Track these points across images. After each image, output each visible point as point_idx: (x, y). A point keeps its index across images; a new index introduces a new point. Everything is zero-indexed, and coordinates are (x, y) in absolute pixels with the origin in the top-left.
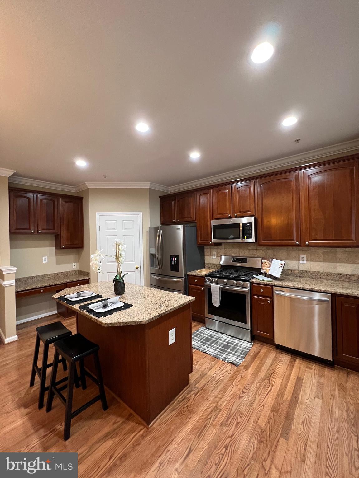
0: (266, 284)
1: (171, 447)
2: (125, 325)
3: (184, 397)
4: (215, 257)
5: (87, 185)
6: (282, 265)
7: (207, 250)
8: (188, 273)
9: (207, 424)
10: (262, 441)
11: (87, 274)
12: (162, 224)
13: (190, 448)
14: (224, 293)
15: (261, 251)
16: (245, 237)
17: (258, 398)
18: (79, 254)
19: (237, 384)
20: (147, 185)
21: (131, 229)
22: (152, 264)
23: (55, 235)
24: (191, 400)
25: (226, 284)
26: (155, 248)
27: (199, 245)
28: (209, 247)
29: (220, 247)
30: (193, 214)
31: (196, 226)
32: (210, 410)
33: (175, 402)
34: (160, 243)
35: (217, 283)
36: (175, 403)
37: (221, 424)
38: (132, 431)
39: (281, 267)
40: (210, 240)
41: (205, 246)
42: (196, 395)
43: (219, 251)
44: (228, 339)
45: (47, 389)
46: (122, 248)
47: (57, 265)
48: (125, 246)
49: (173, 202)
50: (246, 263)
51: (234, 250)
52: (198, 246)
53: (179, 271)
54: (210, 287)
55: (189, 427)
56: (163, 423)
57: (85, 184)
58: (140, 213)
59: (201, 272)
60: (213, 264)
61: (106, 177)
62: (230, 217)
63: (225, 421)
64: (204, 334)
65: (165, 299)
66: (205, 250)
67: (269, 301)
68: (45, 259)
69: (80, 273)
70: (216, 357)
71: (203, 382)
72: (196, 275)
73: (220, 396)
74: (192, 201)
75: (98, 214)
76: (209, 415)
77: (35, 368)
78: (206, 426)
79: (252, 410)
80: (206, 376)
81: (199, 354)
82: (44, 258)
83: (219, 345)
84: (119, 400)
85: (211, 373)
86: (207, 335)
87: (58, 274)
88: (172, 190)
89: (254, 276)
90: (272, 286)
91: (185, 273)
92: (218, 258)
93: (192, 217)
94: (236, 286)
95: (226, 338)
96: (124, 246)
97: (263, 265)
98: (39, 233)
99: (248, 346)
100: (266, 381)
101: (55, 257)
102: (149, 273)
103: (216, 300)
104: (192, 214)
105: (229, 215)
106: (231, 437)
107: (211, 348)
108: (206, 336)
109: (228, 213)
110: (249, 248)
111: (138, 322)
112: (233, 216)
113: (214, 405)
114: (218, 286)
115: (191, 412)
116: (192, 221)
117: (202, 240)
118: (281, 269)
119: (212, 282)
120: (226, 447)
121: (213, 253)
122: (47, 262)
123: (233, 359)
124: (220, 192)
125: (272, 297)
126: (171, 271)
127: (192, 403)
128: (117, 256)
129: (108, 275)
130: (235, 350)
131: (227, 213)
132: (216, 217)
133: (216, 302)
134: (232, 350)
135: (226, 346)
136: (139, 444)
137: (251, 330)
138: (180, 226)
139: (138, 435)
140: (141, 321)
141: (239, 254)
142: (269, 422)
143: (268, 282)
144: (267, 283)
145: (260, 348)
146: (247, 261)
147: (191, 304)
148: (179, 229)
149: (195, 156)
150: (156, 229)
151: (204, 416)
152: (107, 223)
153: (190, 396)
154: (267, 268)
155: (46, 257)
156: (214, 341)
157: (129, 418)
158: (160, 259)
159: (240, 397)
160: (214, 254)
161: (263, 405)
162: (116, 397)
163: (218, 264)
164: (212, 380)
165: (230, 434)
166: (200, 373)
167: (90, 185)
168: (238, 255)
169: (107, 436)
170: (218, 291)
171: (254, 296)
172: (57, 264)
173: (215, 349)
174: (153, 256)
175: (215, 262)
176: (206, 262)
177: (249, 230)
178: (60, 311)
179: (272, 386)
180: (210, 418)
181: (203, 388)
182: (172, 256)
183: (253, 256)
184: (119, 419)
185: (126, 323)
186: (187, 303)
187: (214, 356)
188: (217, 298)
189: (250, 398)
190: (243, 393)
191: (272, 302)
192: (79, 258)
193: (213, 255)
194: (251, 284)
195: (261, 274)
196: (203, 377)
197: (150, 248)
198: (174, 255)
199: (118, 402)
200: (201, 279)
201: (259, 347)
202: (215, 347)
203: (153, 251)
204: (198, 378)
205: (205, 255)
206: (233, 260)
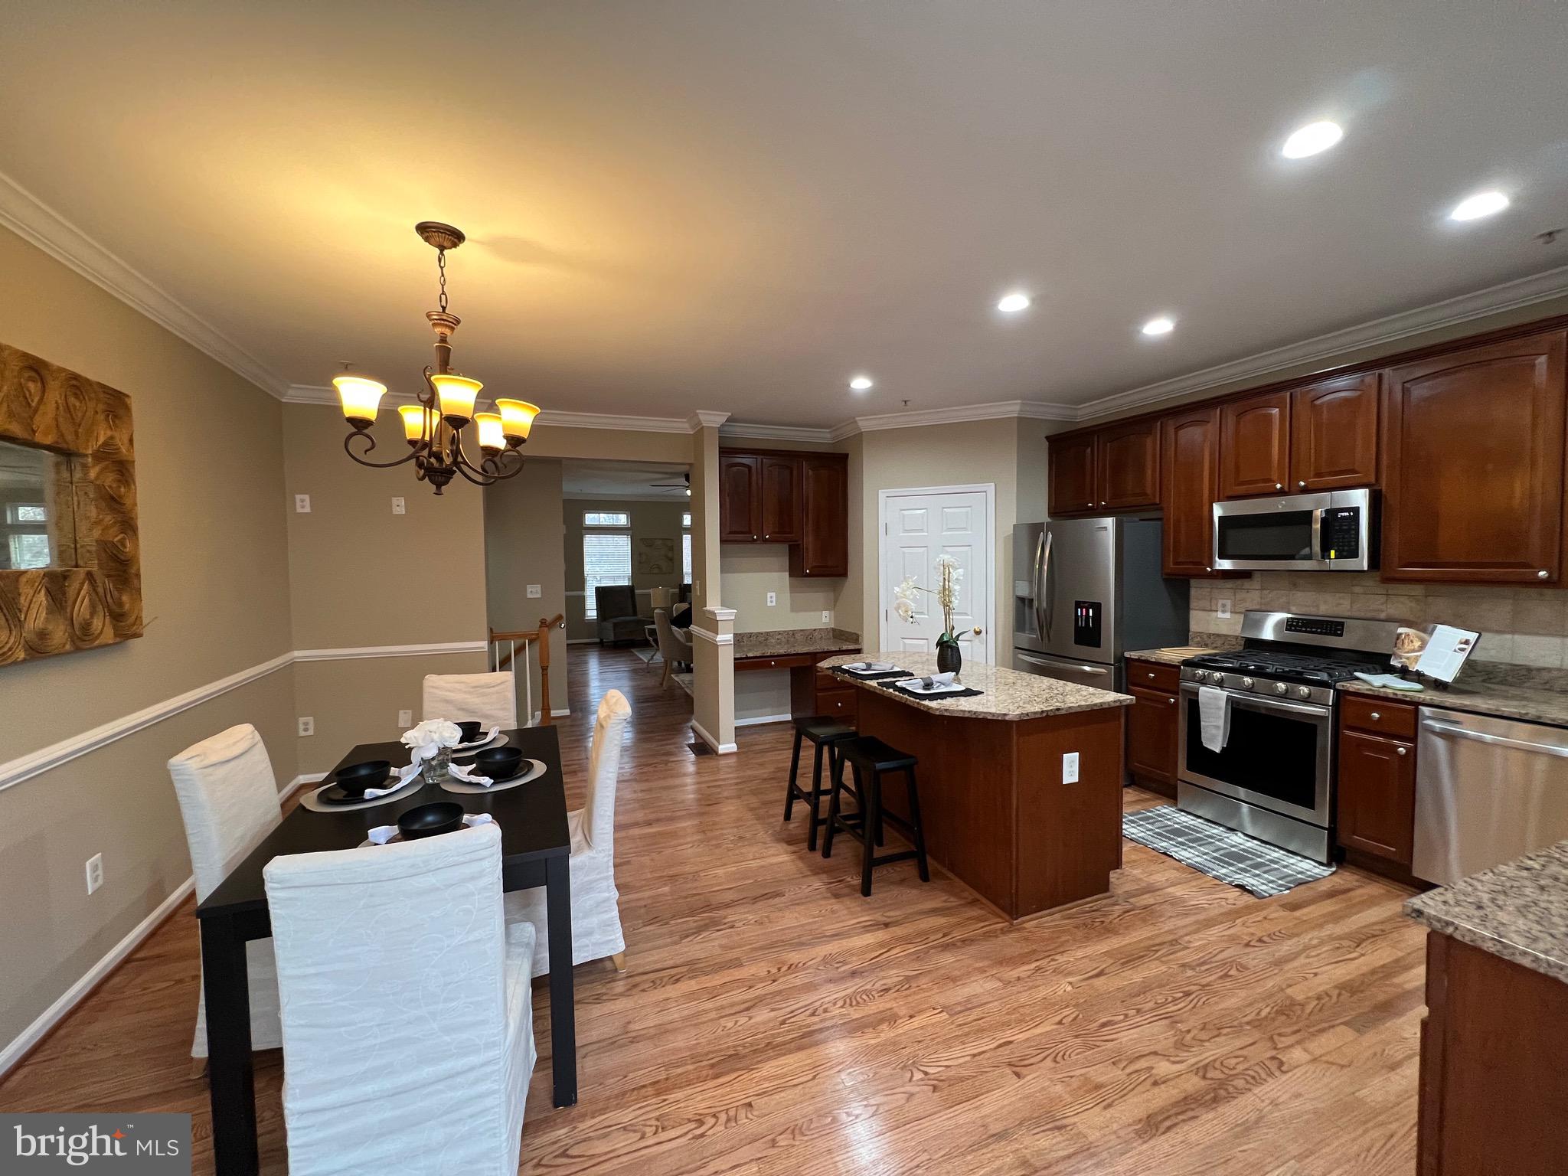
0: (1391, 696)
1: (1060, 959)
2: (974, 716)
3: (1095, 908)
4: (1228, 615)
5: (860, 424)
6: (1467, 642)
7: (1198, 591)
8: (1127, 654)
9: (1146, 955)
10: (1288, 1016)
11: (856, 638)
12: (1053, 513)
13: (1103, 970)
14: (1240, 715)
15: (1402, 599)
16: (1333, 553)
17: (1302, 960)
18: (836, 590)
19: (1248, 924)
20: (1012, 409)
21: (965, 529)
22: (1020, 625)
23: (790, 546)
24: (1111, 917)
25: (1250, 690)
26: (1031, 582)
27: (1167, 574)
28: (1205, 582)
29: (1247, 583)
30: (1154, 484)
31: (1160, 519)
32: (1157, 941)
33: (1075, 908)
34: (1046, 567)
35: (1220, 684)
36: (1074, 910)
37: (1183, 965)
38: (980, 919)
39: (1463, 650)
40: (1205, 561)
41: (1193, 582)
42: (1125, 912)
43: (1241, 595)
44: (1249, 844)
45: (823, 822)
46: (954, 575)
47: (793, 614)
48: (961, 571)
49: (1089, 450)
50: (1341, 635)
51: (1299, 594)
52: (1165, 580)
53: (1099, 646)
54: (1197, 694)
55: (1103, 947)
56: (1044, 927)
57: (856, 422)
58: (991, 488)
59: (1172, 655)
60: (1218, 635)
61: (908, 403)
62: (1282, 493)
63: (1194, 964)
64: (1169, 820)
65: (1056, 692)
66: (1193, 592)
67: (1401, 749)
68: (771, 599)
69: (838, 634)
70: (1197, 870)
71: (1147, 899)
72: (1153, 660)
73: (1190, 929)
74: (1151, 444)
75: (882, 494)
76: (1154, 946)
77: (794, 787)
78: (1142, 956)
79: (1276, 971)
80: (1158, 893)
81: (1145, 853)
82: (769, 594)
83: (1213, 848)
84: (950, 875)
85: (1177, 891)
86: (1178, 823)
87: (794, 633)
88: (1088, 413)
89: (1357, 674)
90: (1417, 704)
91: (1119, 654)
92: (1237, 616)
93: (1149, 491)
94: (1284, 696)
95: (1241, 841)
96: (959, 570)
97: (1399, 641)
98: (765, 541)
99: (1317, 871)
100: (1346, 943)
101: (789, 594)
102: (1012, 647)
103: (1214, 731)
104: (1149, 484)
105: (1279, 486)
106: (1204, 986)
107: (1185, 850)
108: (1176, 826)
109: (1275, 477)
110: (1357, 589)
111: (999, 715)
112: (1293, 489)
113: (1171, 937)
114: (1223, 694)
115: (1109, 930)
116: (1152, 505)
117: (1180, 560)
118: (1461, 658)
119: (1204, 681)
120: (1187, 994)
121: (1221, 602)
122: (774, 604)
123: (1248, 880)
124: (1249, 416)
125: (1413, 739)
126: (1076, 642)
127: (1115, 921)
128: (946, 593)
129: (905, 644)
130: (1267, 868)
131: (1269, 480)
132: (1230, 494)
133: (1215, 736)
134: (1257, 866)
135: (1235, 857)
136: (996, 937)
137: (1333, 832)
138: (1109, 522)
139: (992, 927)
140: (1005, 715)
141: (1317, 606)
142: (1319, 998)
143: (1399, 693)
144: (1396, 694)
145: (1357, 884)
146: (1342, 630)
147: (1123, 711)
148: (1105, 528)
149: (1159, 327)
150: (1035, 529)
151: (1142, 945)
152: (904, 515)
153: (1112, 911)
154: (1414, 651)
155: (773, 594)
156: (1201, 839)
157: (973, 903)
158: (1045, 611)
159: (1247, 945)
160: (1224, 606)
161: (1316, 974)
162: (944, 871)
163: (1237, 637)
164: (1174, 901)
165: (1204, 982)
166: (1144, 885)
167: (866, 424)
168: (1313, 611)
169: (934, 912)
170: (1219, 708)
171: (1347, 733)
172: (793, 610)
173: (1197, 853)
174: (1023, 604)
175: (1224, 630)
176: (1194, 627)
177: (1348, 531)
178: (799, 715)
179: (1363, 955)
180: (1157, 951)
181: (1145, 907)
182: (1078, 605)
183: (1369, 615)
184: (952, 899)
185: (975, 713)
186: (1113, 705)
187: (1189, 866)
188: (1217, 727)
189: (1277, 954)
190: (1260, 940)
191: (1412, 753)
192: (836, 600)
193: (1220, 609)
194: (1340, 695)
195: (1391, 670)
196: (1149, 892)
197: (1015, 580)
198: (1085, 602)
199: (948, 878)
200: (1170, 671)
201: (1357, 881)
202: (1198, 851)
203: (1024, 590)
204: (1136, 890)
205: (1191, 606)
206: (1291, 625)
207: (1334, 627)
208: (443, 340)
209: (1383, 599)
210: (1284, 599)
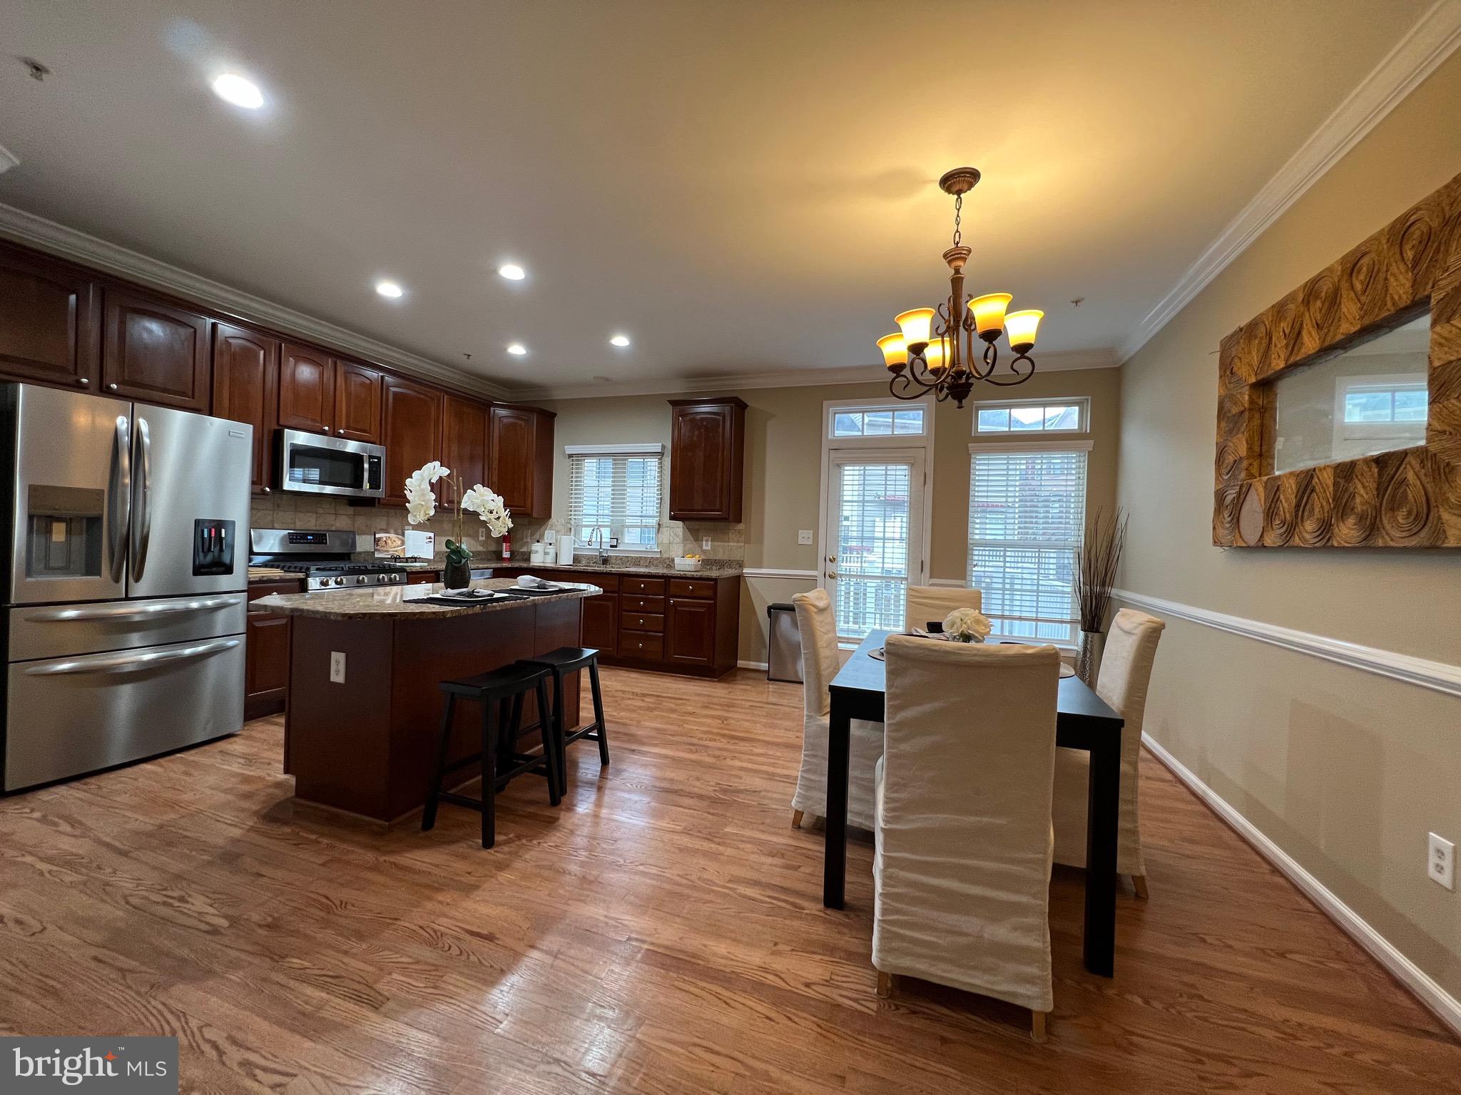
6: (430, 538)
30: (199, 388)
39: (431, 542)
40: (262, 482)
49: (72, 298)
50: (326, 543)
53: (230, 573)
62: (327, 434)
72: (277, 578)
97: (380, 543)
105: (326, 428)
112: (336, 433)
131: (317, 422)
141: (295, 523)
146: (326, 540)
148: (241, 435)
154: (398, 546)
177: (376, 472)
206: (292, 539)
207: (320, 538)
208: (957, 271)
209: (333, 517)
210: (270, 518)
